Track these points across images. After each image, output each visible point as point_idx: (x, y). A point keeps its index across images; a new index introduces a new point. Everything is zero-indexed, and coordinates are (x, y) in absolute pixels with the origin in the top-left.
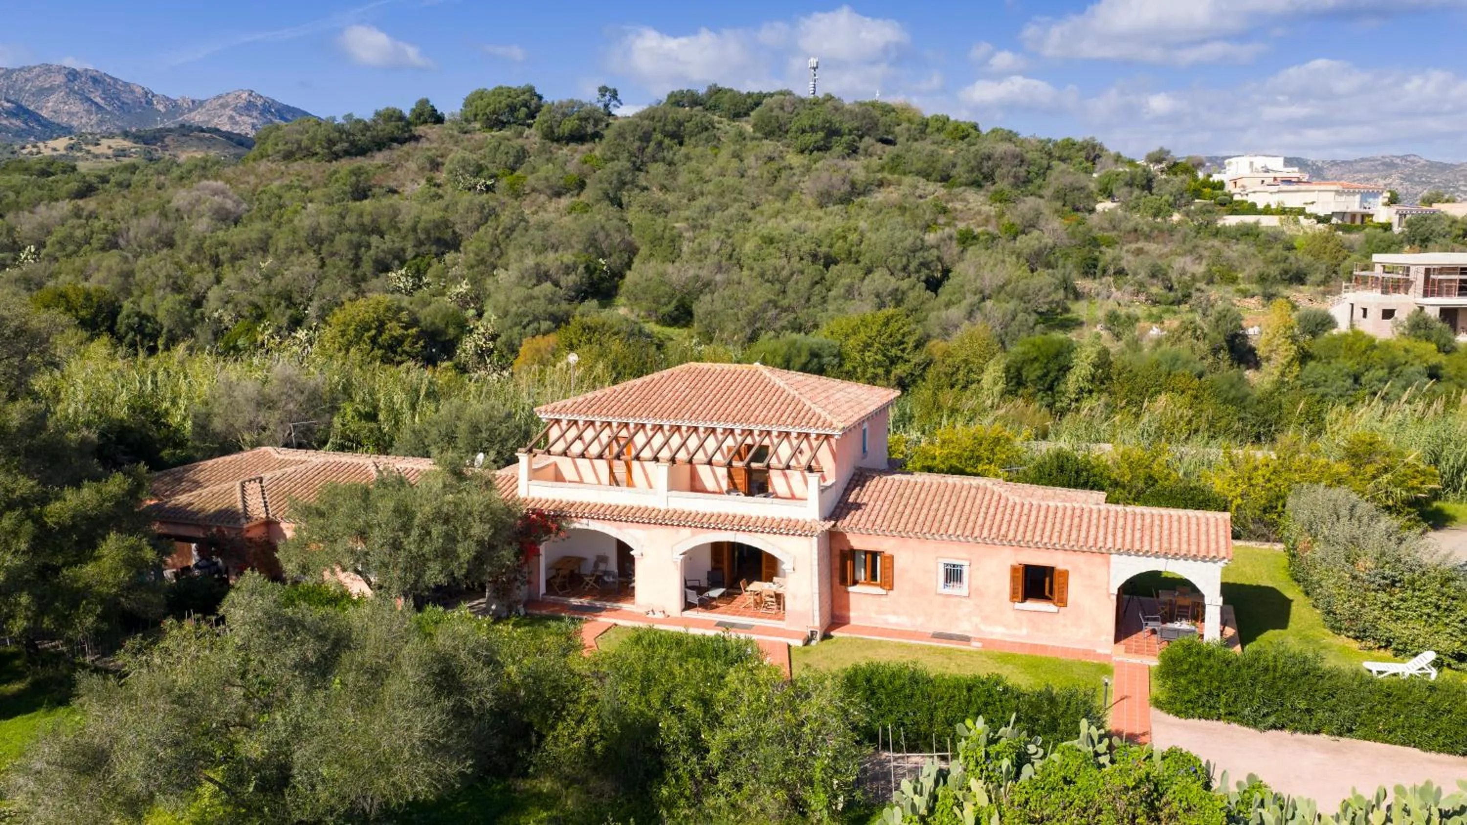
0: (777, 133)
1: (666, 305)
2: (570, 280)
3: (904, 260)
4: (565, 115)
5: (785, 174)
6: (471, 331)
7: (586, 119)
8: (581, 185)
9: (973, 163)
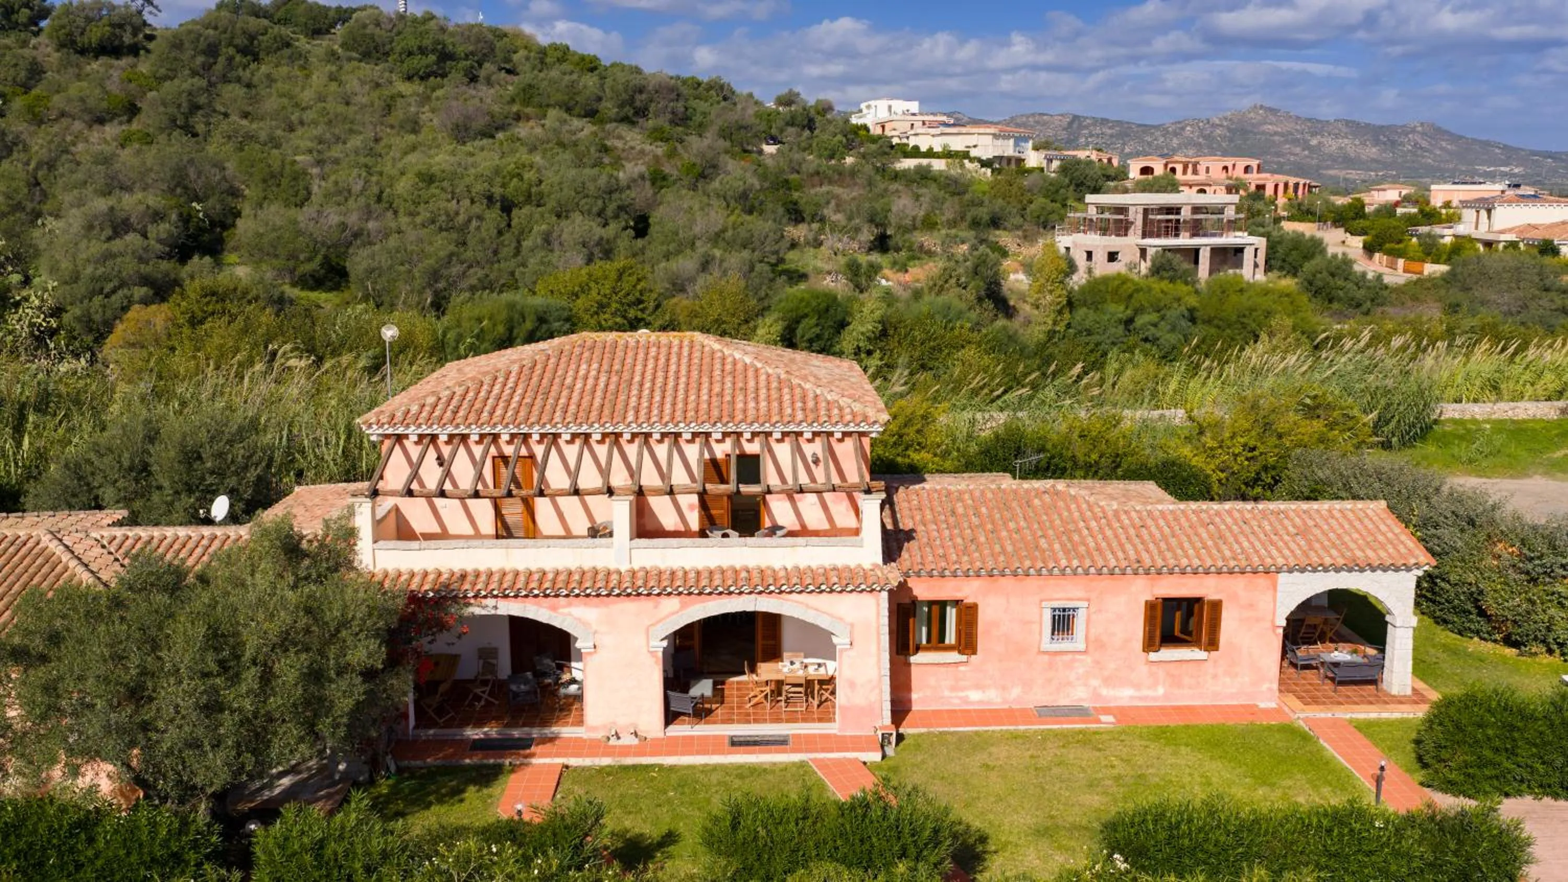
0: (375, 55)
1: (310, 260)
2: (163, 229)
3: (600, 203)
4: (89, 20)
5: (400, 102)
6: (17, 305)
7: (121, 26)
8: (132, 110)
9: (625, 96)
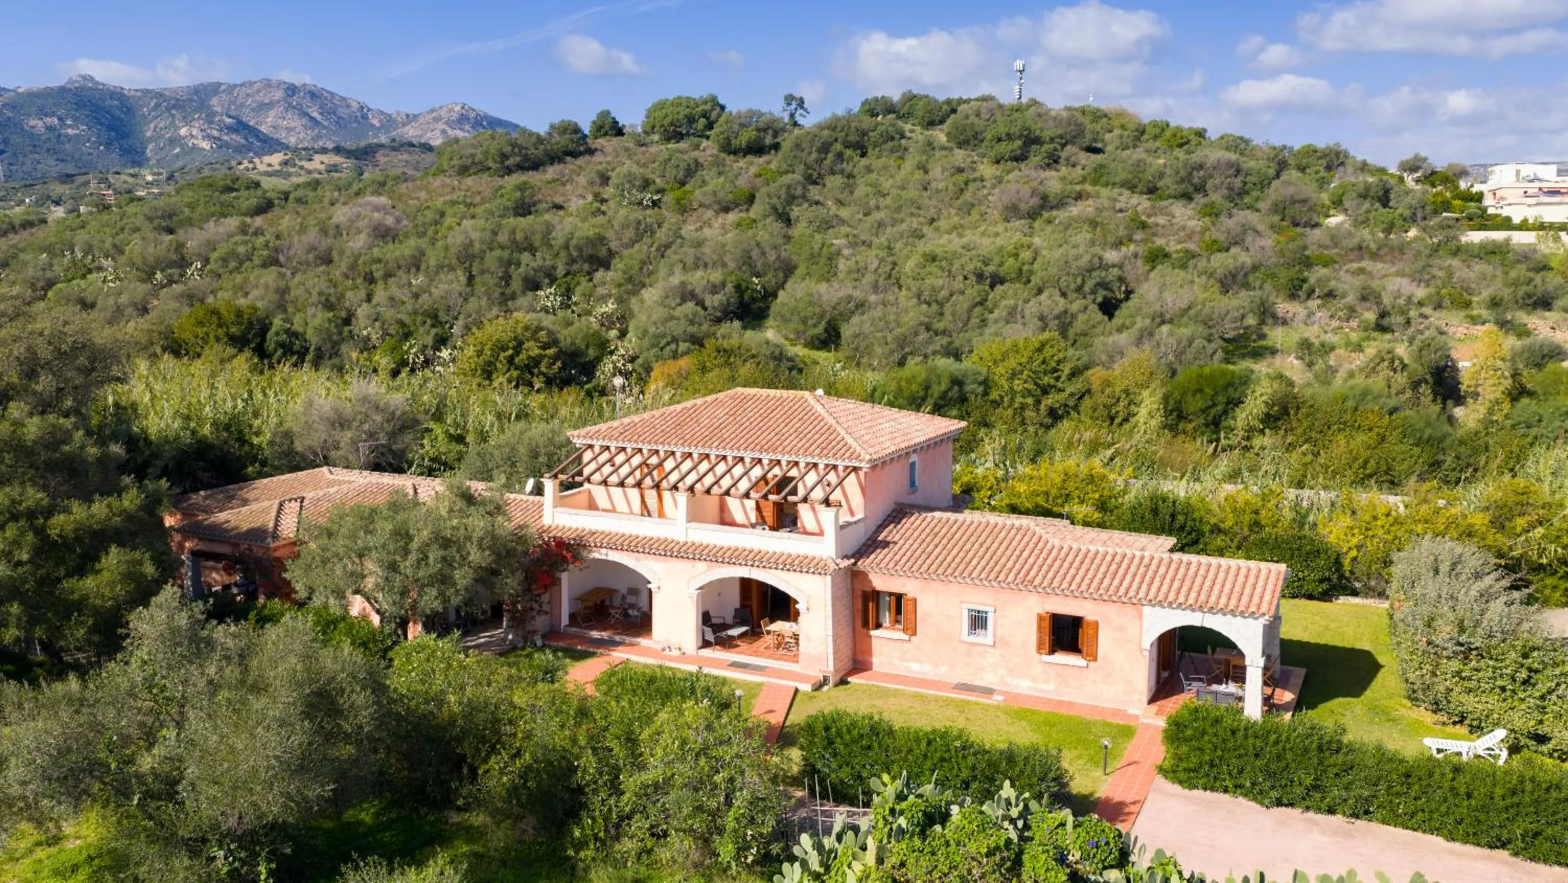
0: (973, 142)
1: (815, 326)
3: (1079, 280)
4: (742, 125)
5: (972, 187)
6: (612, 353)
7: (765, 130)
8: (751, 199)
9: (1183, 173)
